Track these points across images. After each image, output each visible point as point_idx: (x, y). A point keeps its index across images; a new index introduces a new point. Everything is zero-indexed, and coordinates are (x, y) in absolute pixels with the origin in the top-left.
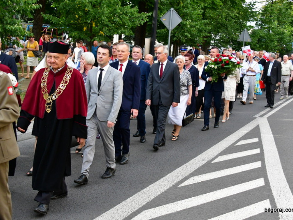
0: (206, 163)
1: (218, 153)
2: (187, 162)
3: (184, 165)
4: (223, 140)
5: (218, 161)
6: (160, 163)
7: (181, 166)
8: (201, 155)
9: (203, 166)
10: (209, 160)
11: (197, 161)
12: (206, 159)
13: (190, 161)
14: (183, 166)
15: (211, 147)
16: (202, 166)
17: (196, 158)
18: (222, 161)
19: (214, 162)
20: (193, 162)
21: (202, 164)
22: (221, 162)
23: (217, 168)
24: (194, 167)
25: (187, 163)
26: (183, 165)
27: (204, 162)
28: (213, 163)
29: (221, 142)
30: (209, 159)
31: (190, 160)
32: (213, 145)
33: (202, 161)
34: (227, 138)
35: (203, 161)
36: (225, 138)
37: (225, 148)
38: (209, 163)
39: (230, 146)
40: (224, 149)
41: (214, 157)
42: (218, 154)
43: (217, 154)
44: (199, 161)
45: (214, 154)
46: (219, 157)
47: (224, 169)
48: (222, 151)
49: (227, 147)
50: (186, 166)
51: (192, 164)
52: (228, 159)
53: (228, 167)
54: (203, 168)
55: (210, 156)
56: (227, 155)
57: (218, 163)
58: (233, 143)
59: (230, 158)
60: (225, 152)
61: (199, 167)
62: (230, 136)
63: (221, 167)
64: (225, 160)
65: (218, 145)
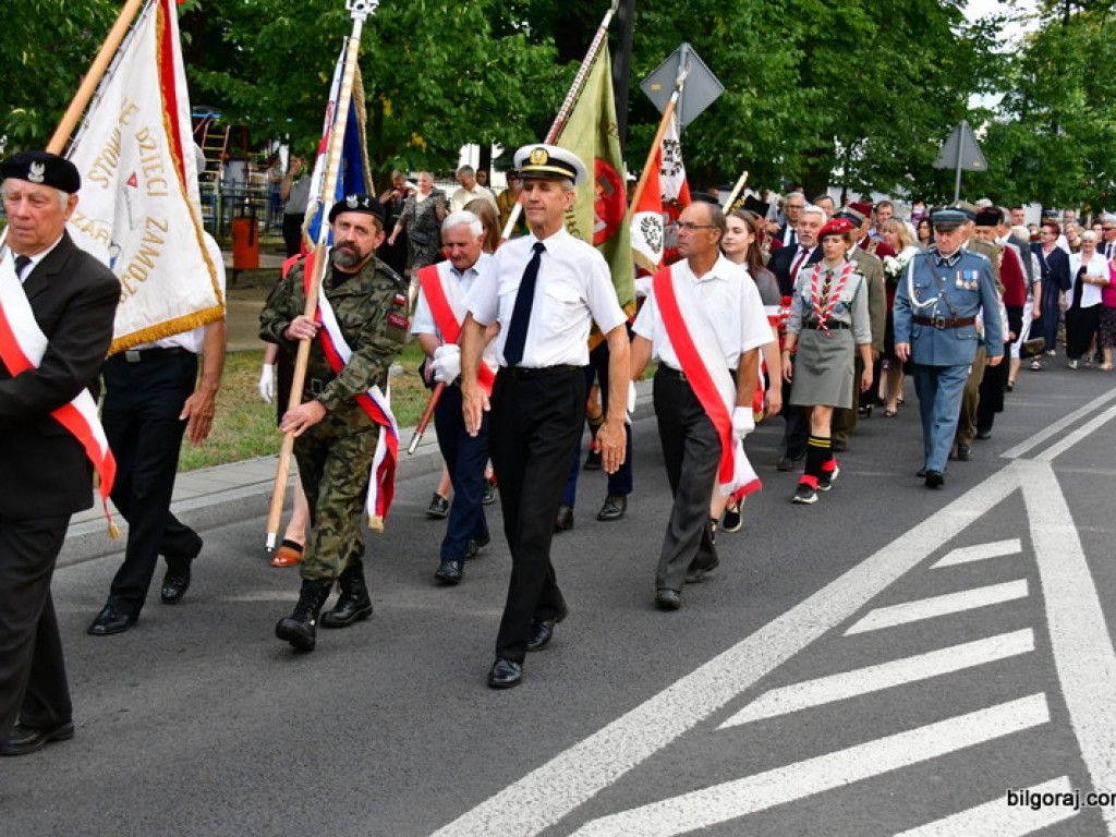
0: (822, 636)
1: (868, 598)
2: (750, 634)
3: (740, 644)
4: (885, 549)
5: (868, 629)
7: (728, 647)
8: (801, 605)
9: (813, 648)
10: (835, 625)
11: (787, 631)
12: (824, 620)
13: (761, 630)
14: (734, 647)
15: (839, 575)
16: (807, 647)
17: (785, 617)
18: (886, 629)
19: (852, 631)
20: (773, 633)
21: (810, 640)
22: (879, 631)
23: (862, 657)
24: (778, 653)
25: (752, 637)
26: (735, 643)
27: (816, 632)
28: (850, 637)
29: (879, 553)
30: (835, 620)
31: (761, 625)
32: (849, 568)
33: (806, 629)
34: (899, 541)
35: (813, 629)
36: (895, 538)
37: (894, 579)
38: (835, 637)
39: (913, 569)
40: (890, 581)
41: (852, 612)
42: (869, 602)
43: (864, 602)
44: (795, 629)
45: (854, 600)
46: (872, 614)
47: (893, 659)
48: (883, 588)
49: (900, 572)
50: (746, 648)
51: (772, 639)
52: (908, 620)
53: (907, 652)
54: (810, 655)
55: (836, 610)
56: (901, 605)
57: (869, 638)
58: (923, 560)
59: (915, 618)
60: (895, 593)
61: (796, 651)
62: (911, 531)
63: (880, 653)
64: (896, 624)
65: (867, 565)
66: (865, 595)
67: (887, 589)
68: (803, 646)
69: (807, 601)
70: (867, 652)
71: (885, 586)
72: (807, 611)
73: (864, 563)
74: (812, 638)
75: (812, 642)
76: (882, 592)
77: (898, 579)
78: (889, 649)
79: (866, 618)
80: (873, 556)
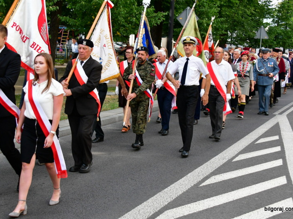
3: (205, 164)
4: (243, 139)
5: (239, 160)
7: (202, 165)
8: (221, 153)
9: (224, 165)
10: (230, 159)
11: (217, 160)
12: (227, 157)
13: (210, 160)
14: (203, 165)
15: (231, 146)
17: (217, 157)
18: (243, 160)
19: (234, 160)
20: (213, 161)
21: (223, 163)
22: (241, 160)
23: (237, 167)
24: (215, 166)
25: (208, 162)
26: (203, 164)
27: (225, 161)
28: (234, 162)
29: (241, 140)
30: (230, 158)
31: (210, 159)
32: (233, 144)
34: (246, 137)
35: (224, 160)
37: (245, 146)
38: (230, 162)
39: (250, 144)
40: (244, 147)
41: (234, 155)
42: (239, 152)
43: (237, 153)
44: (219, 160)
45: (235, 152)
46: (240, 156)
47: (245, 167)
49: (247, 145)
51: (213, 163)
52: (249, 157)
53: (249, 166)
54: (223, 167)
55: (230, 155)
56: (247, 153)
57: (239, 162)
58: (253, 141)
59: (251, 157)
60: (245, 150)
61: (220, 166)
62: (249, 134)
63: (242, 166)
64: (246, 158)
65: (238, 143)
66: (238, 151)
67: (243, 149)
68: (221, 164)
70: (238, 166)
71: (243, 148)
73: (237, 143)
74: (224, 162)
75: (224, 163)
76: (242, 150)
77: (246, 147)
78: (244, 165)
79: (238, 157)
80: (239, 141)
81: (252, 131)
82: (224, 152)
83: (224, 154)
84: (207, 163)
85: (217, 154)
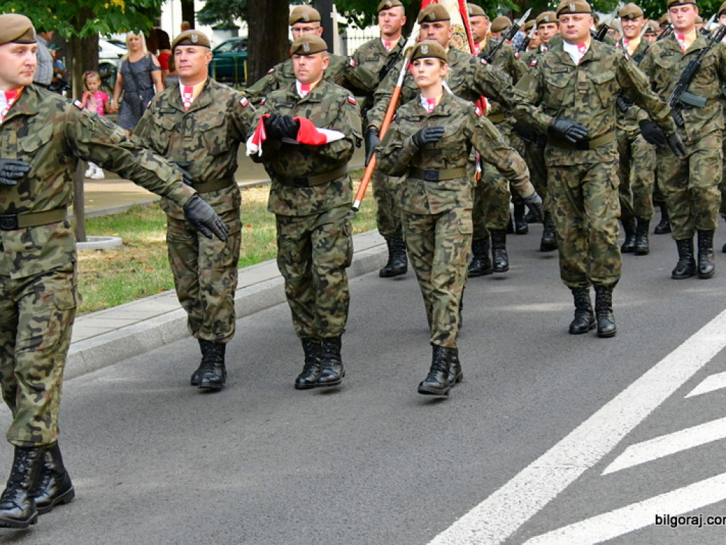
0: (579, 478)
1: (624, 434)
2: (506, 482)
3: (496, 493)
4: (637, 382)
5: (627, 466)
6: (398, 495)
7: (484, 497)
8: (556, 447)
9: (571, 491)
10: (591, 465)
11: (543, 475)
12: (580, 461)
13: (516, 477)
14: (490, 497)
15: (592, 413)
16: (565, 490)
17: (540, 462)
18: (644, 465)
19: (610, 469)
20: (529, 479)
21: (567, 484)
22: (638, 467)
23: (624, 495)
24: (535, 499)
25: (507, 485)
26: (490, 493)
27: (573, 475)
28: (608, 475)
29: (631, 387)
30: (592, 460)
31: (516, 472)
32: (602, 405)
33: (562, 471)
34: (651, 372)
35: (570, 472)
36: (646, 370)
37: (649, 412)
38: (593, 477)
39: (668, 400)
40: (644, 414)
41: (608, 450)
42: (626, 437)
43: (620, 438)
44: (551, 473)
45: (610, 438)
46: (630, 450)
47: (655, 494)
48: (638, 423)
49: (654, 405)
50: (502, 498)
51: (528, 486)
52: (666, 453)
53: (668, 486)
54: (568, 498)
55: (592, 450)
56: (658, 438)
57: (628, 474)
58: (678, 390)
59: (673, 450)
60: (651, 427)
61: (555, 496)
62: (661, 362)
63: (640, 490)
64: (655, 458)
65: (620, 399)
66: (621, 431)
67: (643, 422)
68: (561, 490)
69: (561, 443)
70: (626, 490)
71: (641, 419)
72: (563, 453)
73: (617, 397)
74: (570, 481)
75: (569, 486)
76: (638, 427)
77: (654, 412)
78: (649, 484)
79: (624, 454)
80: (625, 390)
81: (671, 351)
82: (566, 440)
83: (566, 448)
84: (503, 488)
85: (542, 452)
